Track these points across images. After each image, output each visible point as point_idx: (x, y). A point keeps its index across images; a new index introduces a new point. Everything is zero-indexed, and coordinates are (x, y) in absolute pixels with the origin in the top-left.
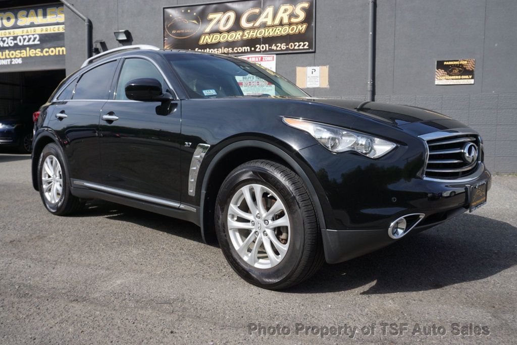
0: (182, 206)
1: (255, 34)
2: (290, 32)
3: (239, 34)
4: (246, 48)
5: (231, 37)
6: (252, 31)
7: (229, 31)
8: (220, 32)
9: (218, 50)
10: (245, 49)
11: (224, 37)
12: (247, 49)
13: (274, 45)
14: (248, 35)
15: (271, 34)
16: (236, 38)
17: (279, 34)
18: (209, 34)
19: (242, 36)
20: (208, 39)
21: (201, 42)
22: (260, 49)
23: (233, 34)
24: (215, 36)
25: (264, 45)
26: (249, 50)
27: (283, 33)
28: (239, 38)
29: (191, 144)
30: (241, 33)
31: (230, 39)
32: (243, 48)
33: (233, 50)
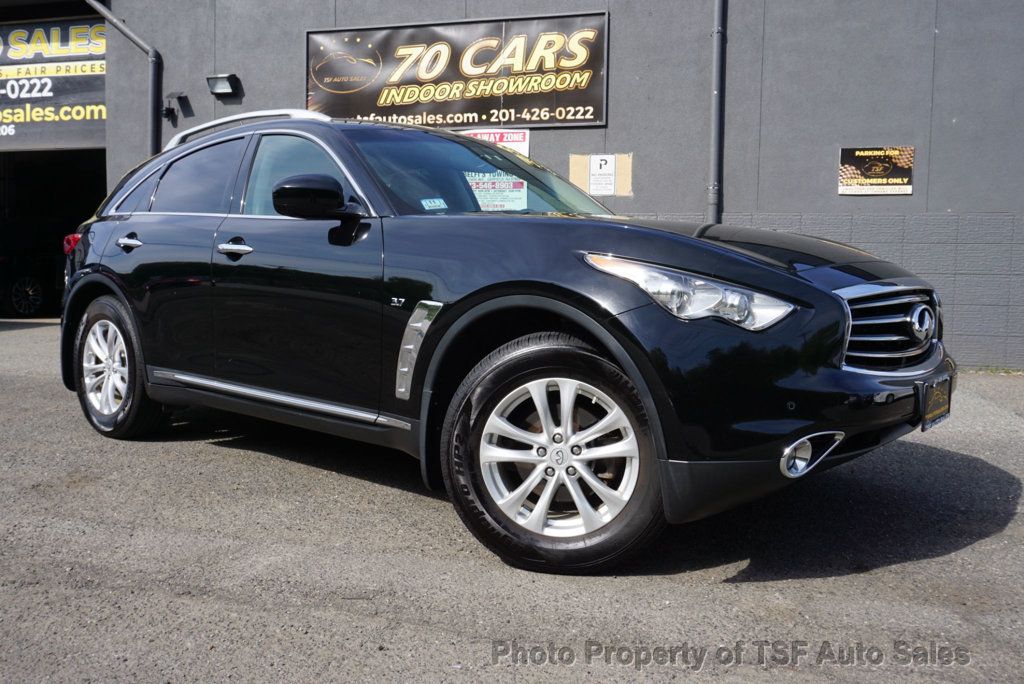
0: (382, 419)
1: (488, 88)
2: (559, 86)
3: (458, 88)
4: (470, 115)
5: (442, 92)
6: (483, 82)
7: (436, 81)
8: (420, 83)
9: (414, 119)
10: (468, 118)
11: (427, 93)
12: (473, 118)
13: (526, 110)
14: (474, 90)
15: (520, 89)
16: (451, 96)
17: (536, 88)
18: (398, 85)
19: (463, 92)
20: (396, 95)
21: (381, 102)
22: (498, 117)
23: (446, 86)
24: (410, 90)
25: (506, 111)
26: (476, 120)
27: (545, 88)
28: (458, 95)
29: (403, 300)
30: (461, 86)
31: (439, 98)
32: (466, 115)
33: (444, 118)
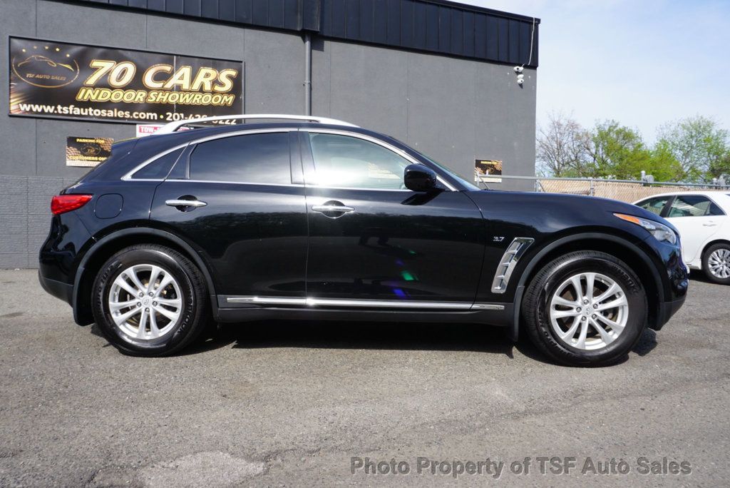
0: (475, 306)
1: (165, 98)
2: (214, 102)
3: (141, 95)
4: (152, 115)
5: (129, 96)
6: (161, 94)
7: (125, 88)
8: (112, 88)
9: (107, 112)
10: (150, 116)
11: (117, 96)
12: (154, 116)
13: (191, 115)
14: (153, 98)
15: (187, 102)
16: (136, 100)
17: (198, 102)
18: (94, 87)
19: (146, 98)
20: (92, 94)
21: (80, 97)
22: (172, 118)
23: (132, 93)
24: (103, 92)
25: (177, 114)
26: (156, 118)
27: (204, 102)
28: (142, 100)
29: (503, 238)
30: (144, 94)
31: (127, 100)
32: (148, 114)
33: (131, 114)
